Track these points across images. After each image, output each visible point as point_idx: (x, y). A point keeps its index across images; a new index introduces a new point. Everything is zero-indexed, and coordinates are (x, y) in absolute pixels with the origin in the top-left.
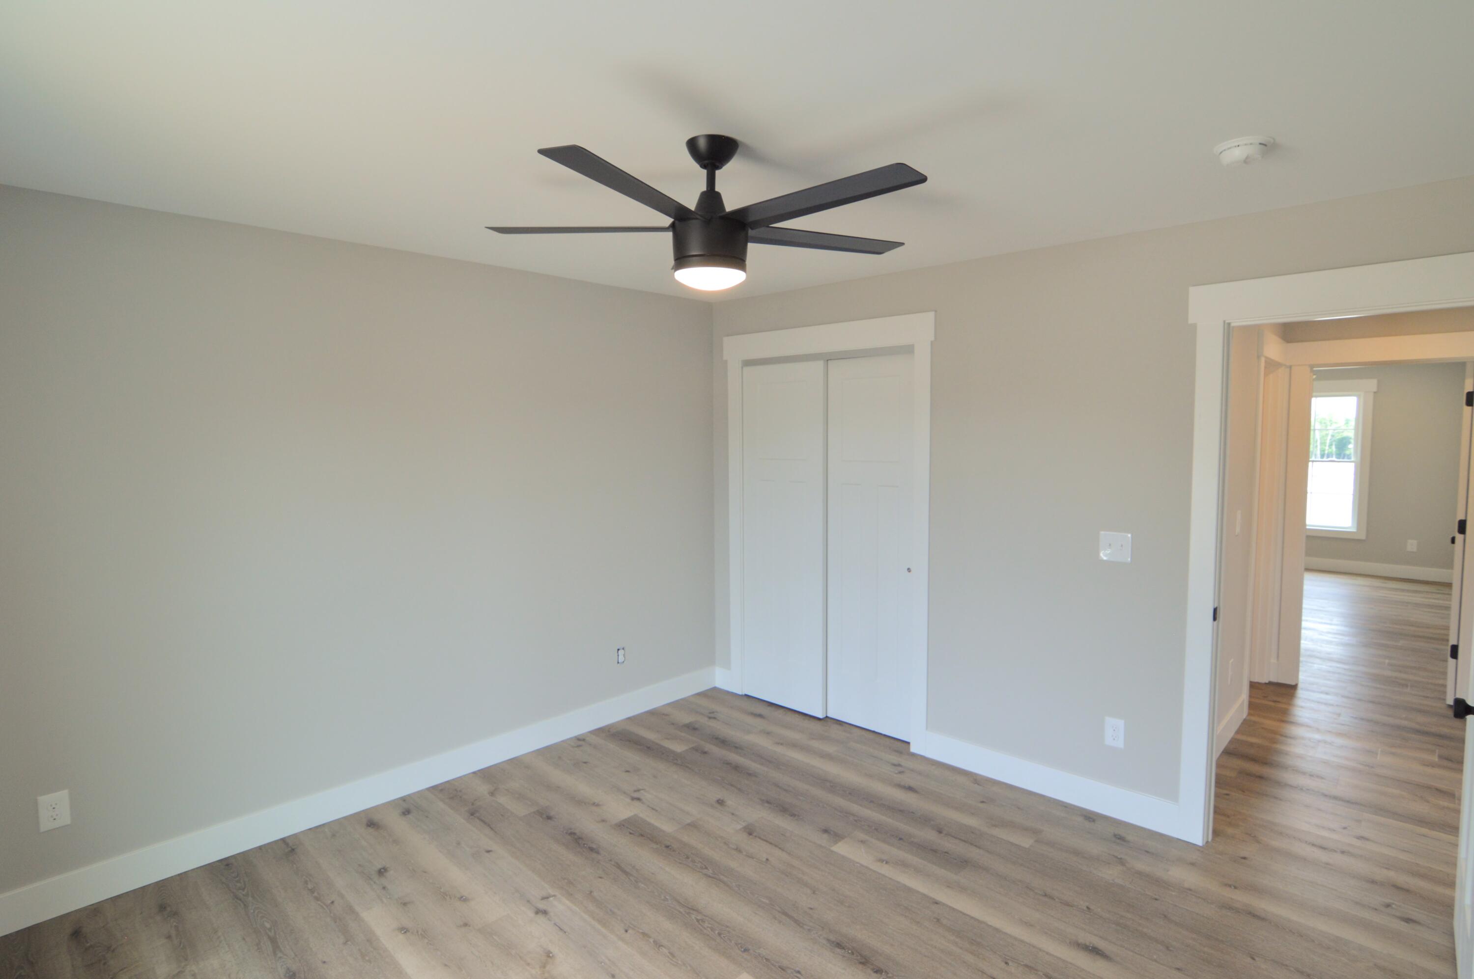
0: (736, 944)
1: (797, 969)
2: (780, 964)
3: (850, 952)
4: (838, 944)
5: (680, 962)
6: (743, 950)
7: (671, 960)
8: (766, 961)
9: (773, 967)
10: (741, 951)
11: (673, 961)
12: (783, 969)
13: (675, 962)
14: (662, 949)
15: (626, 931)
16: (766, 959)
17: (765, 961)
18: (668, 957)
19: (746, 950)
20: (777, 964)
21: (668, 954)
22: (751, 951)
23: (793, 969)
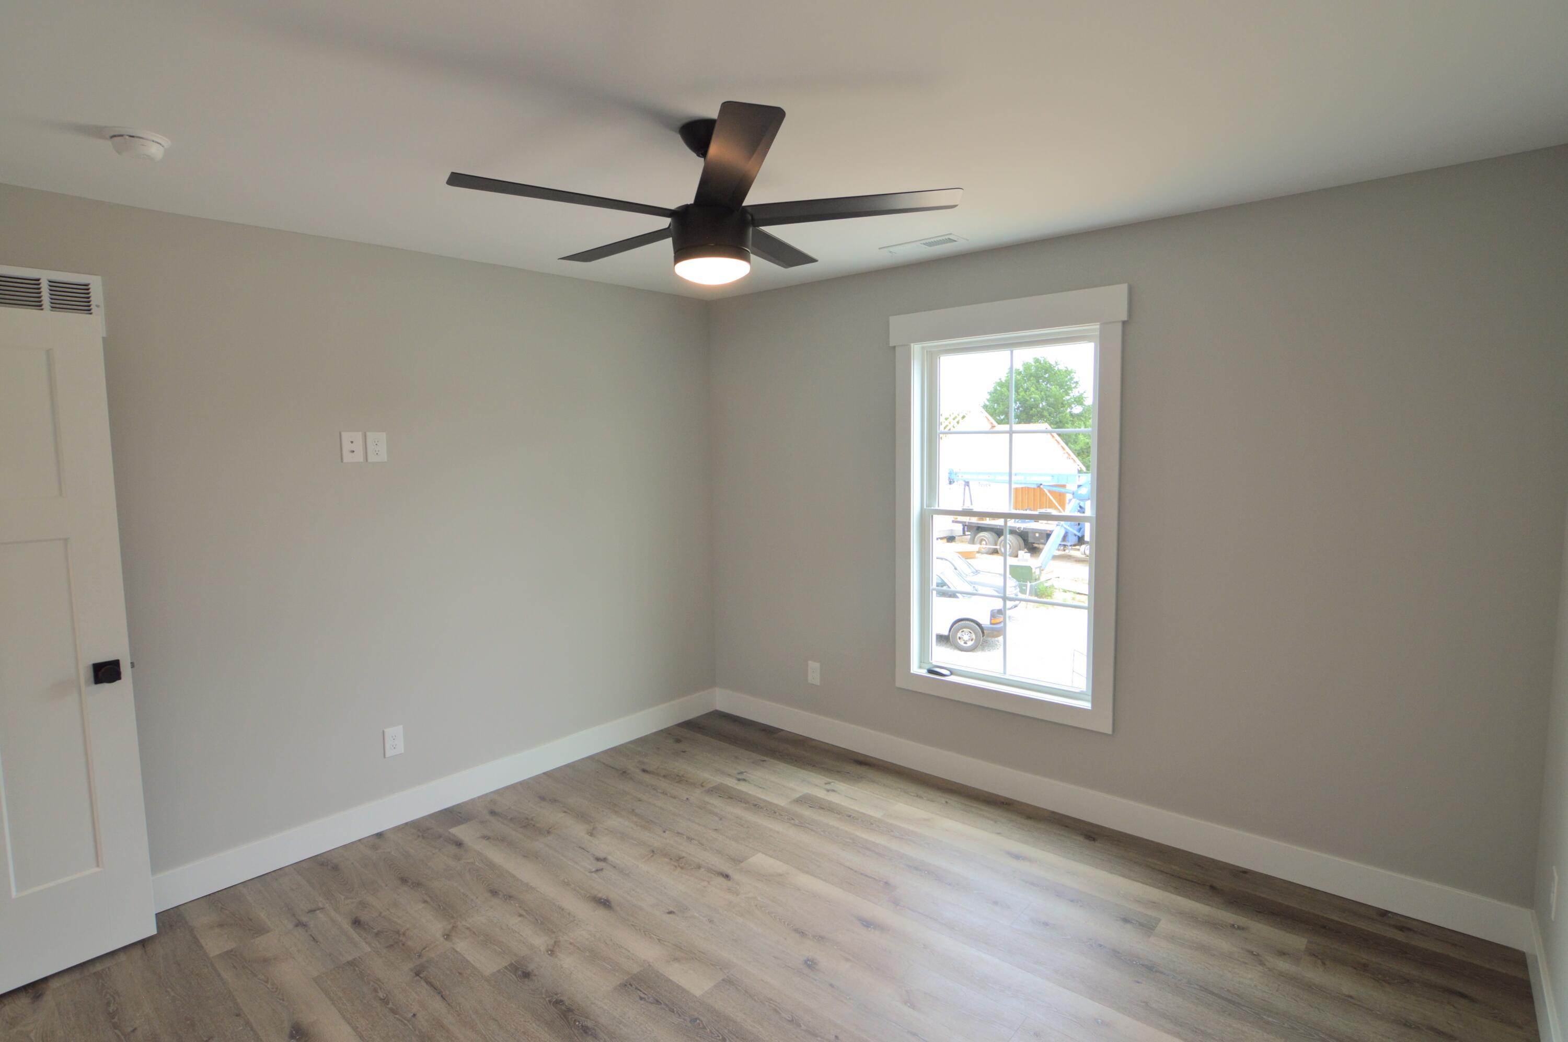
0: (704, 1028)
1: (642, 1002)
2: (660, 1006)
3: (577, 1023)
4: (586, 1033)
5: (767, 1003)
6: (698, 1021)
7: (776, 1006)
8: (673, 1009)
9: (667, 1002)
10: (699, 1019)
11: (774, 1005)
12: (657, 1001)
13: (771, 1003)
14: (789, 1017)
15: (836, 1037)
16: (673, 1012)
17: (675, 1009)
18: (780, 1008)
19: (694, 1020)
20: (663, 1006)
21: (781, 1012)
22: (689, 1019)
23: (647, 1002)
